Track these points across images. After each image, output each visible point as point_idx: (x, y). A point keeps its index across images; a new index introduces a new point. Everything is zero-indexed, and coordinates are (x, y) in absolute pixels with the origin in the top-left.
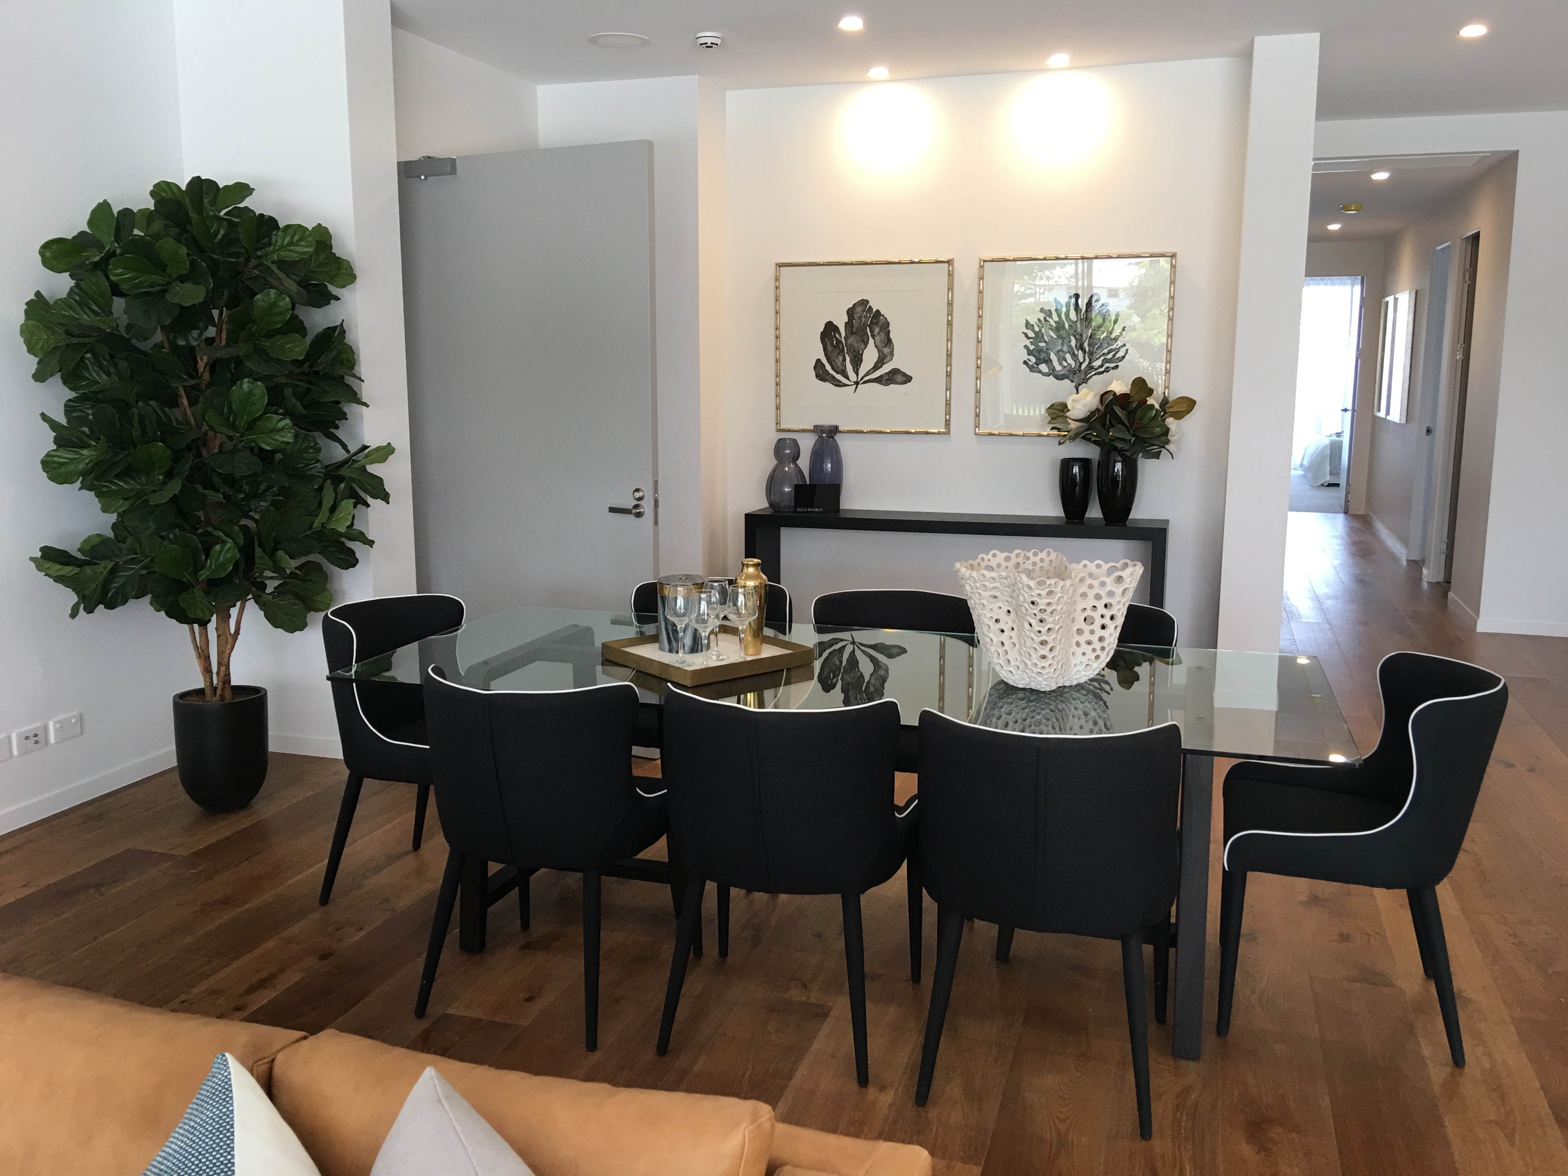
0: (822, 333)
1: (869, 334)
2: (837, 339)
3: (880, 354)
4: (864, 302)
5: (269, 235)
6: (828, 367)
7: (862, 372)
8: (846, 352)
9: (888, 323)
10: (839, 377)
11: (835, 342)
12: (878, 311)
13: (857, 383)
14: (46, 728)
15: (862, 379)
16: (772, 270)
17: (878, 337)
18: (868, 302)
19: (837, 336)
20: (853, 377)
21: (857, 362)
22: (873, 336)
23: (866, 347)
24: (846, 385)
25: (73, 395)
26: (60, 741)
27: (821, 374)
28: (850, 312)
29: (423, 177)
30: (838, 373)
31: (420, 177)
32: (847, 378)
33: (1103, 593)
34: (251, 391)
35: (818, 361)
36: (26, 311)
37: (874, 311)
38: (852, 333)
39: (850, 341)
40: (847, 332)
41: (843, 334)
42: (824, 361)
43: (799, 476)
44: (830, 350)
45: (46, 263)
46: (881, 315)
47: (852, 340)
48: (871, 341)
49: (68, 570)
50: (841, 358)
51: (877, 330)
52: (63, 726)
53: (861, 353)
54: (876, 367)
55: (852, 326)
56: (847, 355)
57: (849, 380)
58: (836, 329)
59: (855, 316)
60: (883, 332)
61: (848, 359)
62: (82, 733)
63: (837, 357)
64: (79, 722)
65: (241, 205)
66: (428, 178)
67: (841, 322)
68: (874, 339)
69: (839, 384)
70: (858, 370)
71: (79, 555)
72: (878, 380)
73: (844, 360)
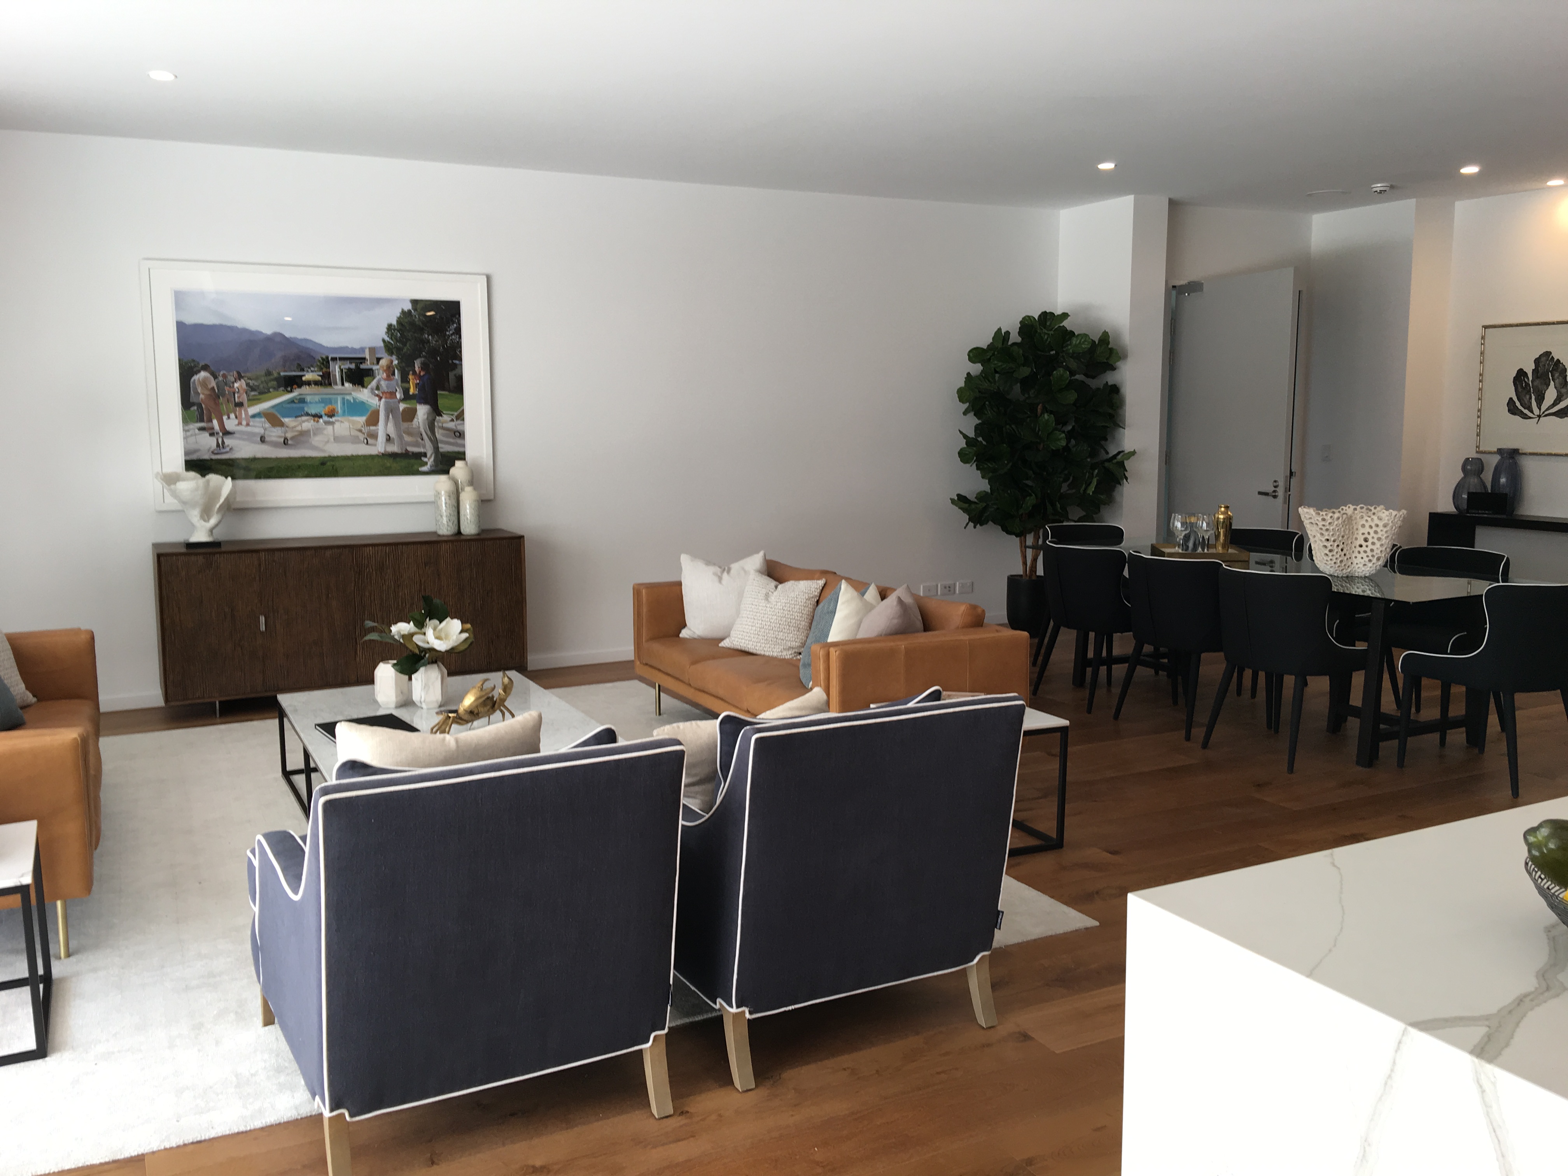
0: (1514, 377)
1: (1551, 378)
2: (1525, 382)
3: (1559, 393)
4: (1548, 354)
5: (1070, 339)
6: (1518, 404)
7: (1543, 408)
8: (1532, 391)
9: (1566, 369)
10: (1526, 411)
11: (1524, 385)
12: (1558, 360)
13: (1539, 416)
14: (955, 584)
15: (1543, 413)
16: (1479, 331)
17: (1557, 380)
18: (1551, 353)
19: (1526, 380)
20: (1536, 411)
21: (1540, 400)
22: (1553, 380)
23: (1548, 388)
24: (1530, 418)
25: (979, 422)
26: (960, 593)
27: (1512, 408)
28: (1537, 361)
29: (1186, 294)
30: (1525, 408)
31: (1185, 294)
32: (1532, 412)
33: (1373, 525)
34: (1048, 419)
35: (1511, 399)
36: (965, 382)
37: (1555, 360)
38: (1538, 377)
39: (1536, 384)
40: (1534, 377)
41: (1531, 378)
42: (1515, 399)
43: (1482, 487)
44: (1520, 390)
45: (970, 359)
46: (1560, 363)
47: (1537, 383)
48: (1552, 383)
49: (966, 505)
50: (1528, 397)
51: (1557, 375)
52: (962, 586)
53: (1543, 392)
54: (1555, 404)
55: (1538, 372)
56: (1532, 395)
57: (1534, 414)
58: (1525, 374)
59: (1541, 365)
60: (1562, 377)
61: (1533, 397)
62: (972, 591)
63: (1525, 396)
64: (971, 586)
65: (1061, 325)
66: (1191, 294)
67: (1529, 368)
68: (1554, 382)
69: (1525, 417)
70: (1541, 406)
71: (976, 500)
72: (1556, 414)
73: (1531, 398)
